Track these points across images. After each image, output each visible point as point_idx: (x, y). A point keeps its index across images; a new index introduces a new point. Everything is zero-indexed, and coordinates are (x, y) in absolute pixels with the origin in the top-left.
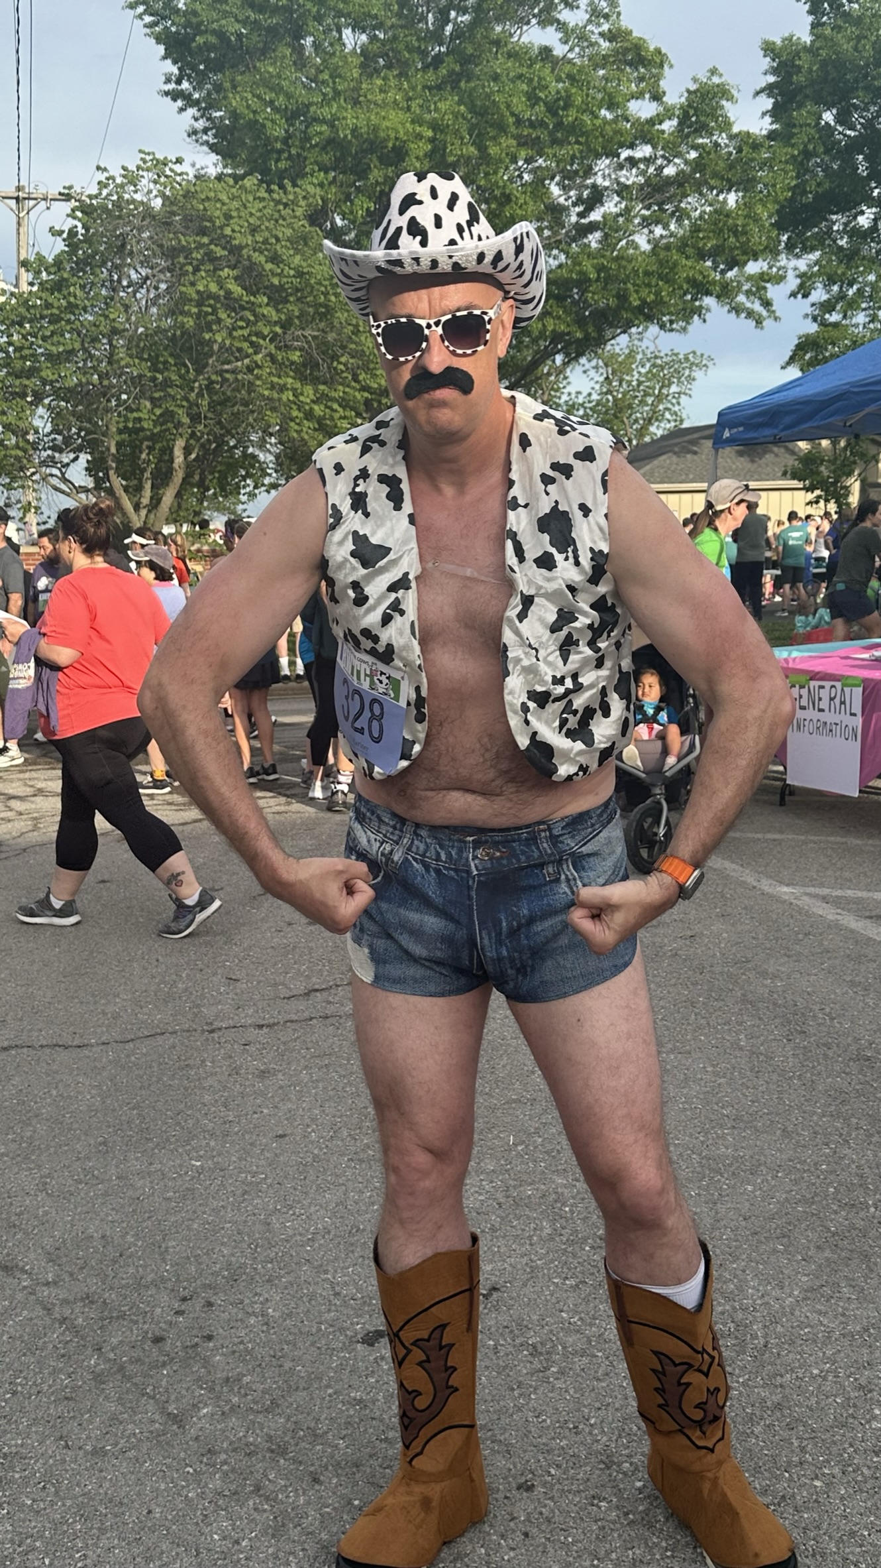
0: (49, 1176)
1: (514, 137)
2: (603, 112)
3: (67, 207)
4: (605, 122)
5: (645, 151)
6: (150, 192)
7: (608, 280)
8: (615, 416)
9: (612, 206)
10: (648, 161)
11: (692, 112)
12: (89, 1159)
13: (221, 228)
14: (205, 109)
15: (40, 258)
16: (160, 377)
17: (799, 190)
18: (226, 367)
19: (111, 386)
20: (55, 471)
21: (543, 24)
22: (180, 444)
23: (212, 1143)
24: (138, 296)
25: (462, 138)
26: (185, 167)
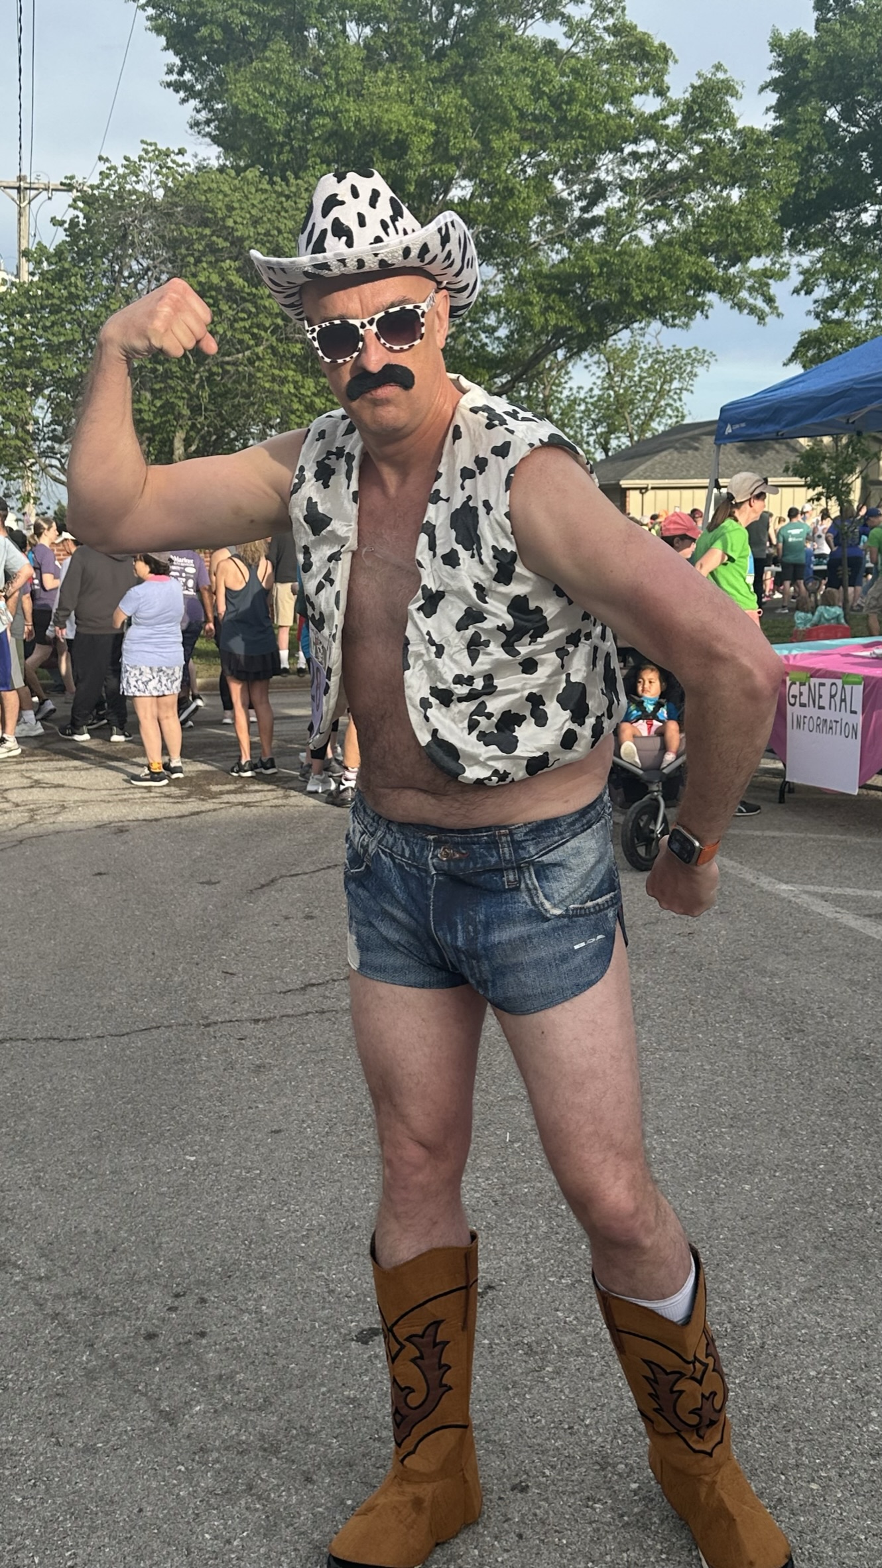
0: (42, 1170)
1: (518, 131)
2: (607, 106)
3: (66, 198)
4: (609, 116)
5: (648, 146)
6: (152, 182)
7: (611, 275)
8: (616, 411)
9: (615, 200)
10: (651, 156)
11: (696, 108)
12: (83, 1153)
13: (223, 219)
14: (207, 101)
15: (41, 248)
16: (160, 368)
17: (803, 186)
18: (227, 359)
20: (55, 462)
21: (547, 17)
22: (180, 436)
23: (207, 1138)
24: (140, 286)
25: (465, 132)
26: (187, 158)
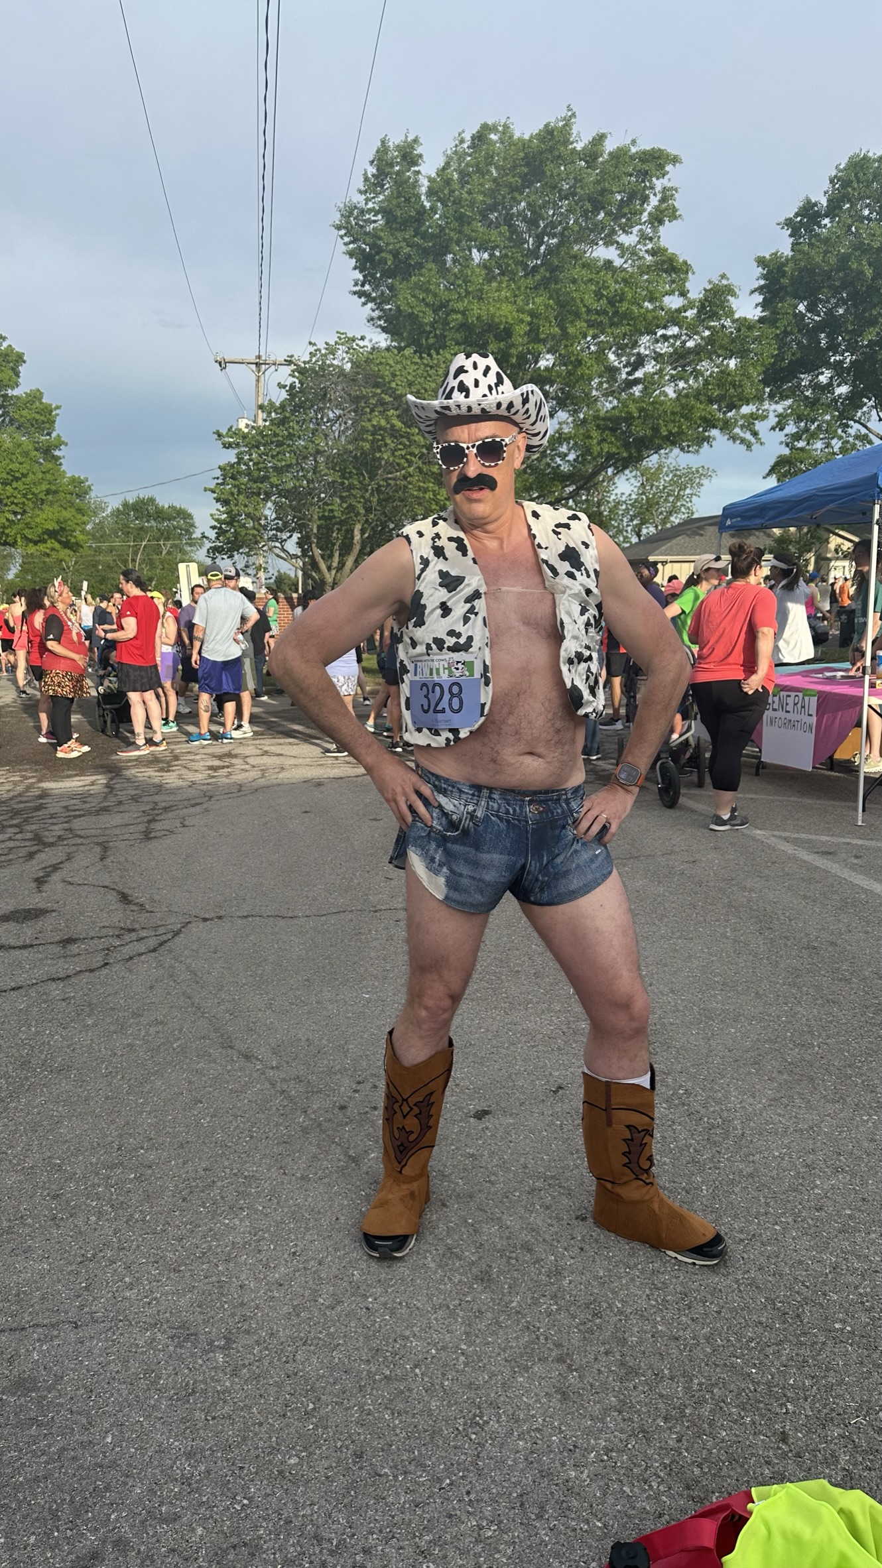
0: (273, 999)
1: (586, 321)
2: (646, 304)
3: (287, 370)
4: (647, 310)
5: (674, 330)
6: (343, 359)
7: (647, 417)
8: (647, 510)
9: (650, 367)
10: (675, 337)
11: (707, 304)
12: (298, 989)
13: (389, 383)
14: (380, 303)
15: (271, 403)
16: (346, 482)
17: (779, 357)
18: (390, 476)
19: (315, 488)
20: (278, 545)
21: (607, 244)
22: (358, 527)
23: (376, 984)
24: (334, 428)
25: (550, 322)
26: (366, 343)
